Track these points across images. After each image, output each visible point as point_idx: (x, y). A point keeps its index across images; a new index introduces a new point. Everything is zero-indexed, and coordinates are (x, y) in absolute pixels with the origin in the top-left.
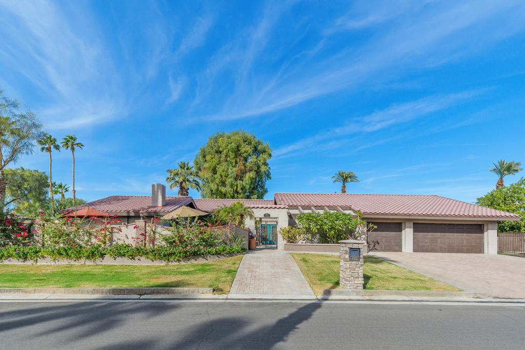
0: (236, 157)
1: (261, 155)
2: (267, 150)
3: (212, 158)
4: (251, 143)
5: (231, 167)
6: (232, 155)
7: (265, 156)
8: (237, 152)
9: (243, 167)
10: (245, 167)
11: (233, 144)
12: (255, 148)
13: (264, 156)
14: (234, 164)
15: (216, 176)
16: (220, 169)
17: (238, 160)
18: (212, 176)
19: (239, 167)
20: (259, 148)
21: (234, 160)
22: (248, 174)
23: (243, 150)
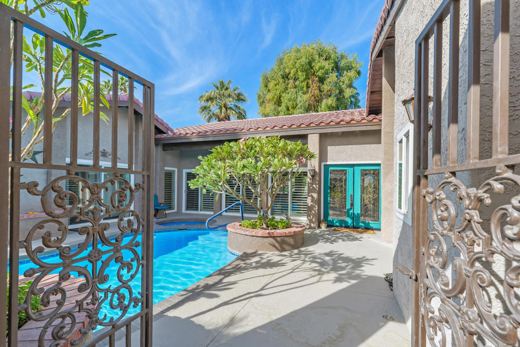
0: (307, 78)
1: (345, 73)
2: (353, 65)
3: (276, 85)
4: (330, 57)
5: (300, 93)
6: (301, 76)
7: (352, 74)
8: (309, 69)
9: (317, 92)
10: (320, 91)
11: (304, 59)
12: (336, 63)
13: (349, 74)
14: (305, 89)
15: (280, 109)
16: (285, 98)
17: (310, 82)
18: (275, 109)
19: (311, 92)
20: (342, 64)
21: (304, 84)
22: (324, 102)
23: (316, 66)
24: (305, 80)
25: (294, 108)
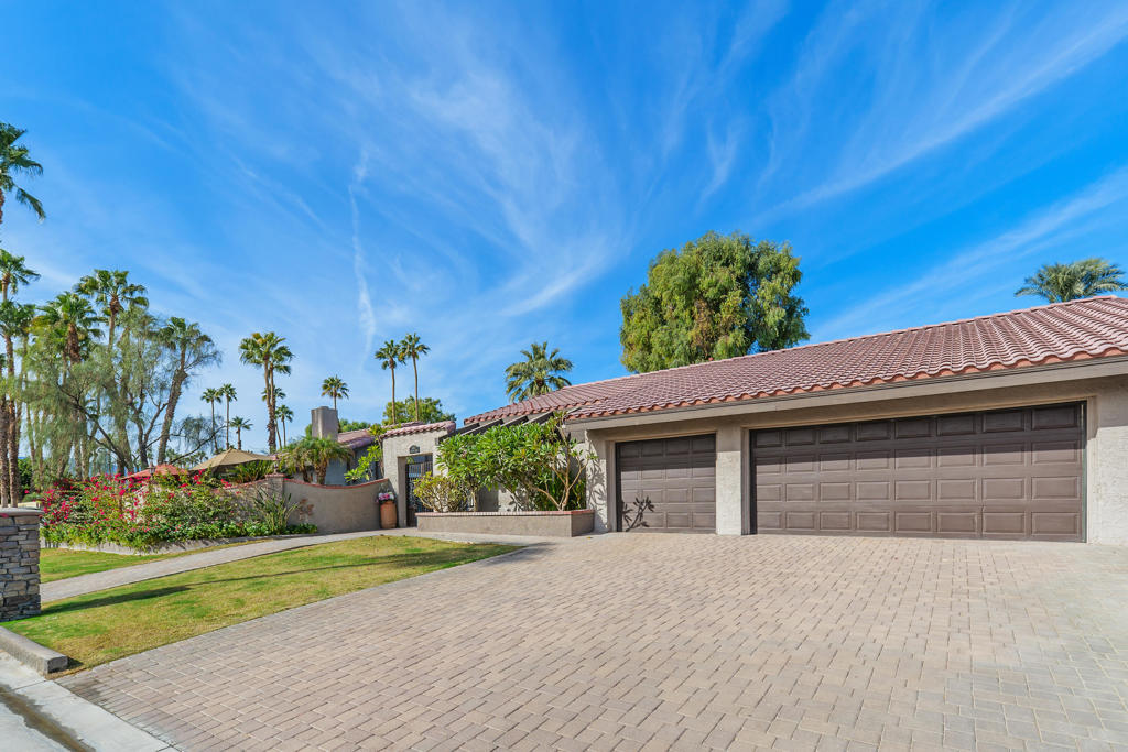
0: (689, 305)
1: (763, 282)
2: (784, 265)
4: (734, 260)
5: (684, 329)
6: (680, 301)
9: (708, 326)
10: (714, 323)
11: (680, 275)
12: (749, 267)
13: (773, 284)
14: (688, 321)
17: (696, 310)
19: (698, 327)
20: (763, 264)
21: (687, 313)
22: (721, 339)
23: (704, 282)
24: (685, 308)
25: (669, 356)
